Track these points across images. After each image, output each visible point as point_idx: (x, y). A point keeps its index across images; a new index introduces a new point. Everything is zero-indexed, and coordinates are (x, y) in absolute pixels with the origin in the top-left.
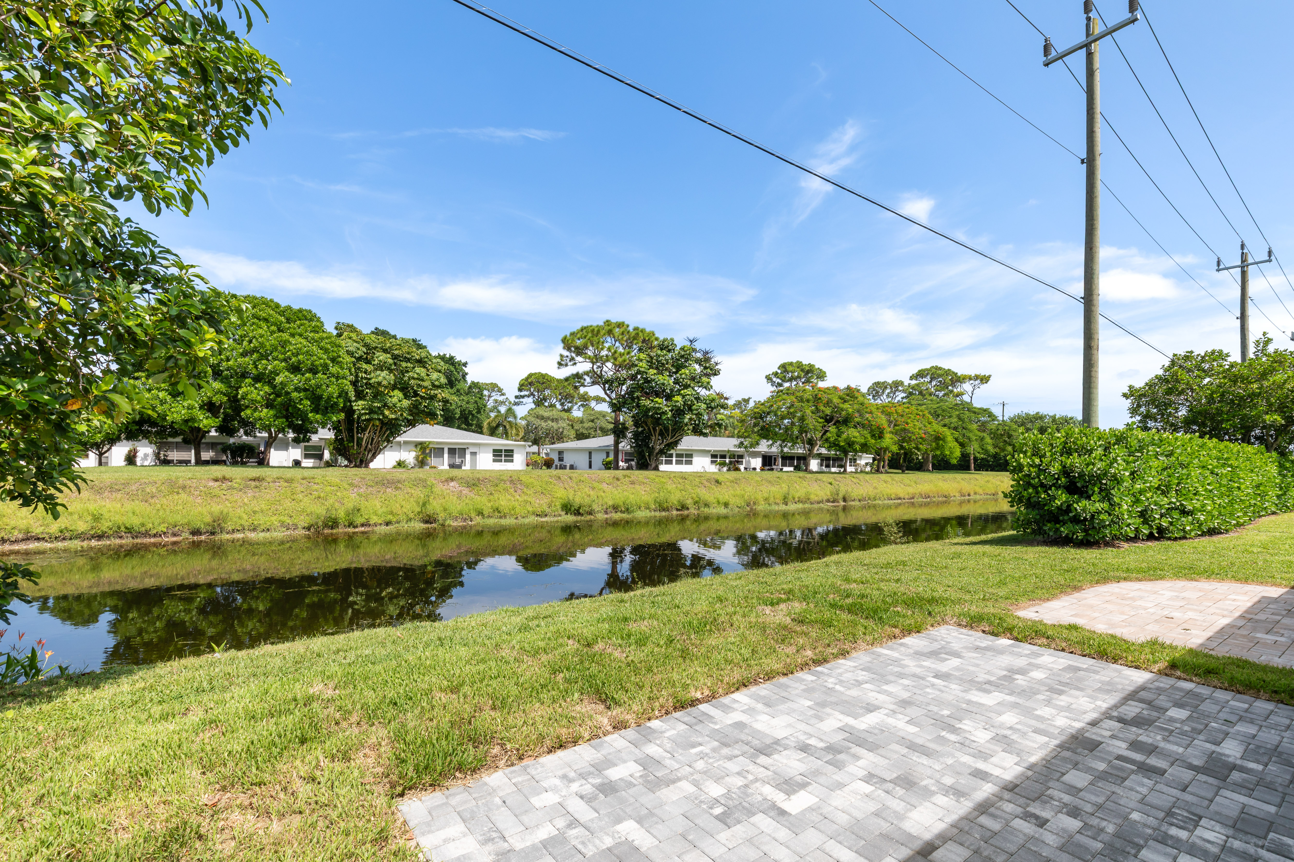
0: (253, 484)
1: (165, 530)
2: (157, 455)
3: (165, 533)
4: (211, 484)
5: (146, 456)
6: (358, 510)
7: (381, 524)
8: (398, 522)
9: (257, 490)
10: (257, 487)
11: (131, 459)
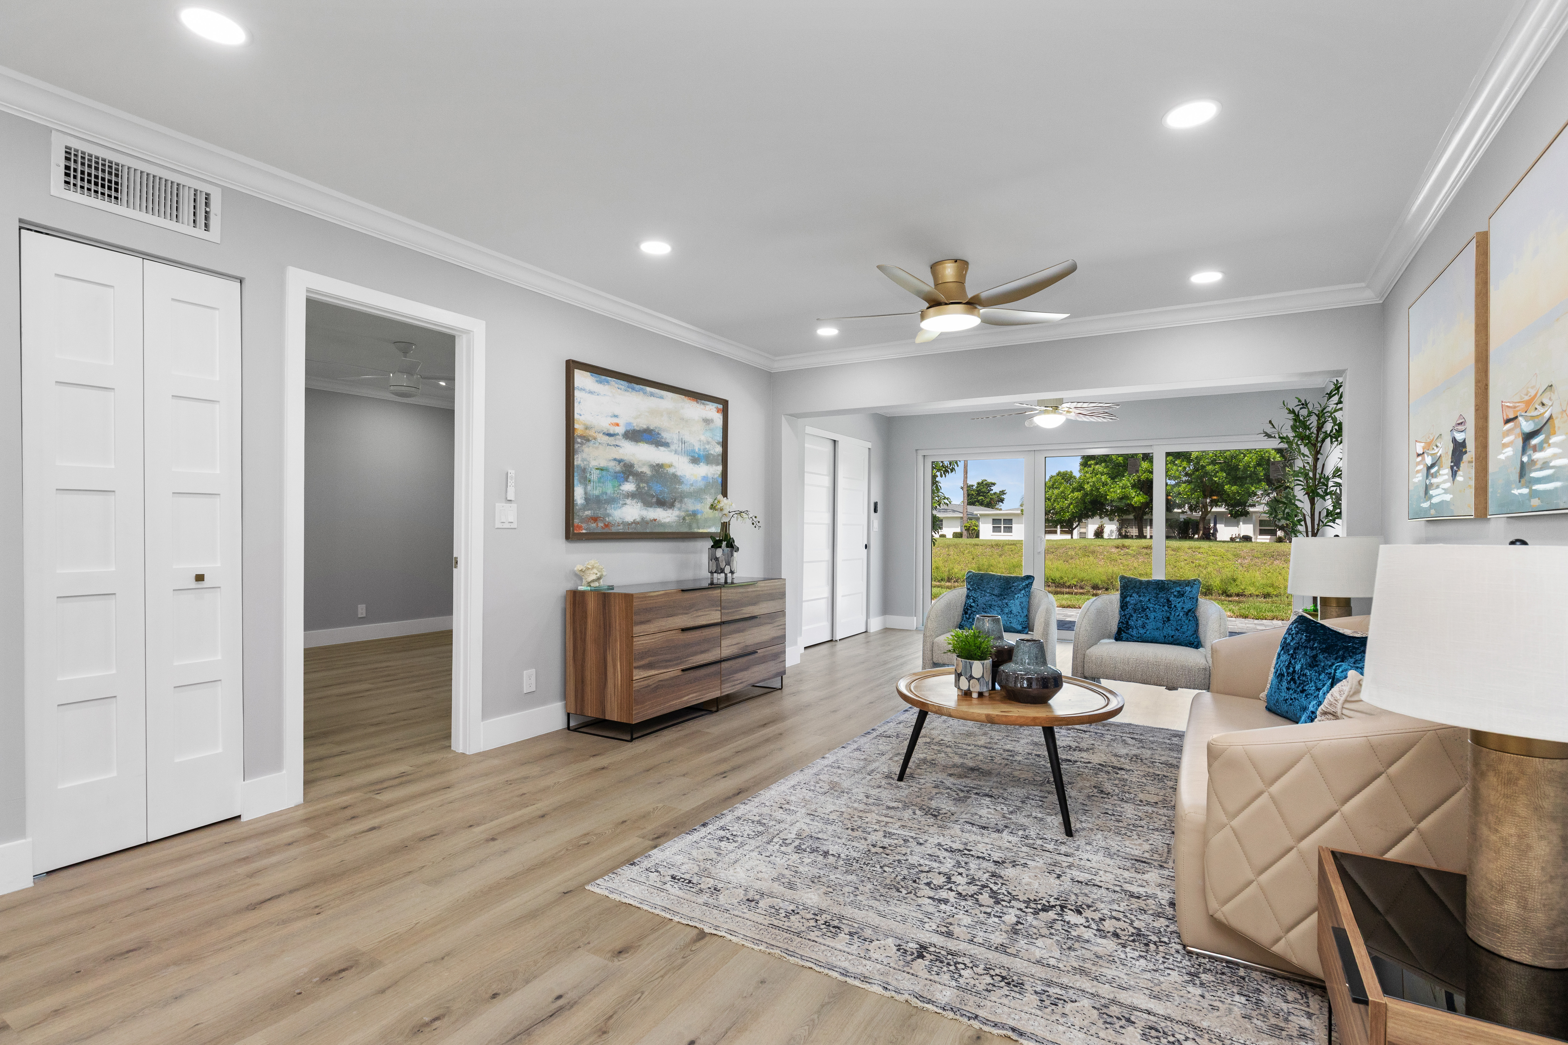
0: (1145, 551)
1: (1075, 583)
2: (1119, 530)
3: (1075, 586)
4: (1113, 550)
5: (1112, 532)
6: (1235, 580)
7: (1257, 596)
8: (1277, 596)
9: (1147, 556)
10: (1147, 554)
11: (1099, 534)
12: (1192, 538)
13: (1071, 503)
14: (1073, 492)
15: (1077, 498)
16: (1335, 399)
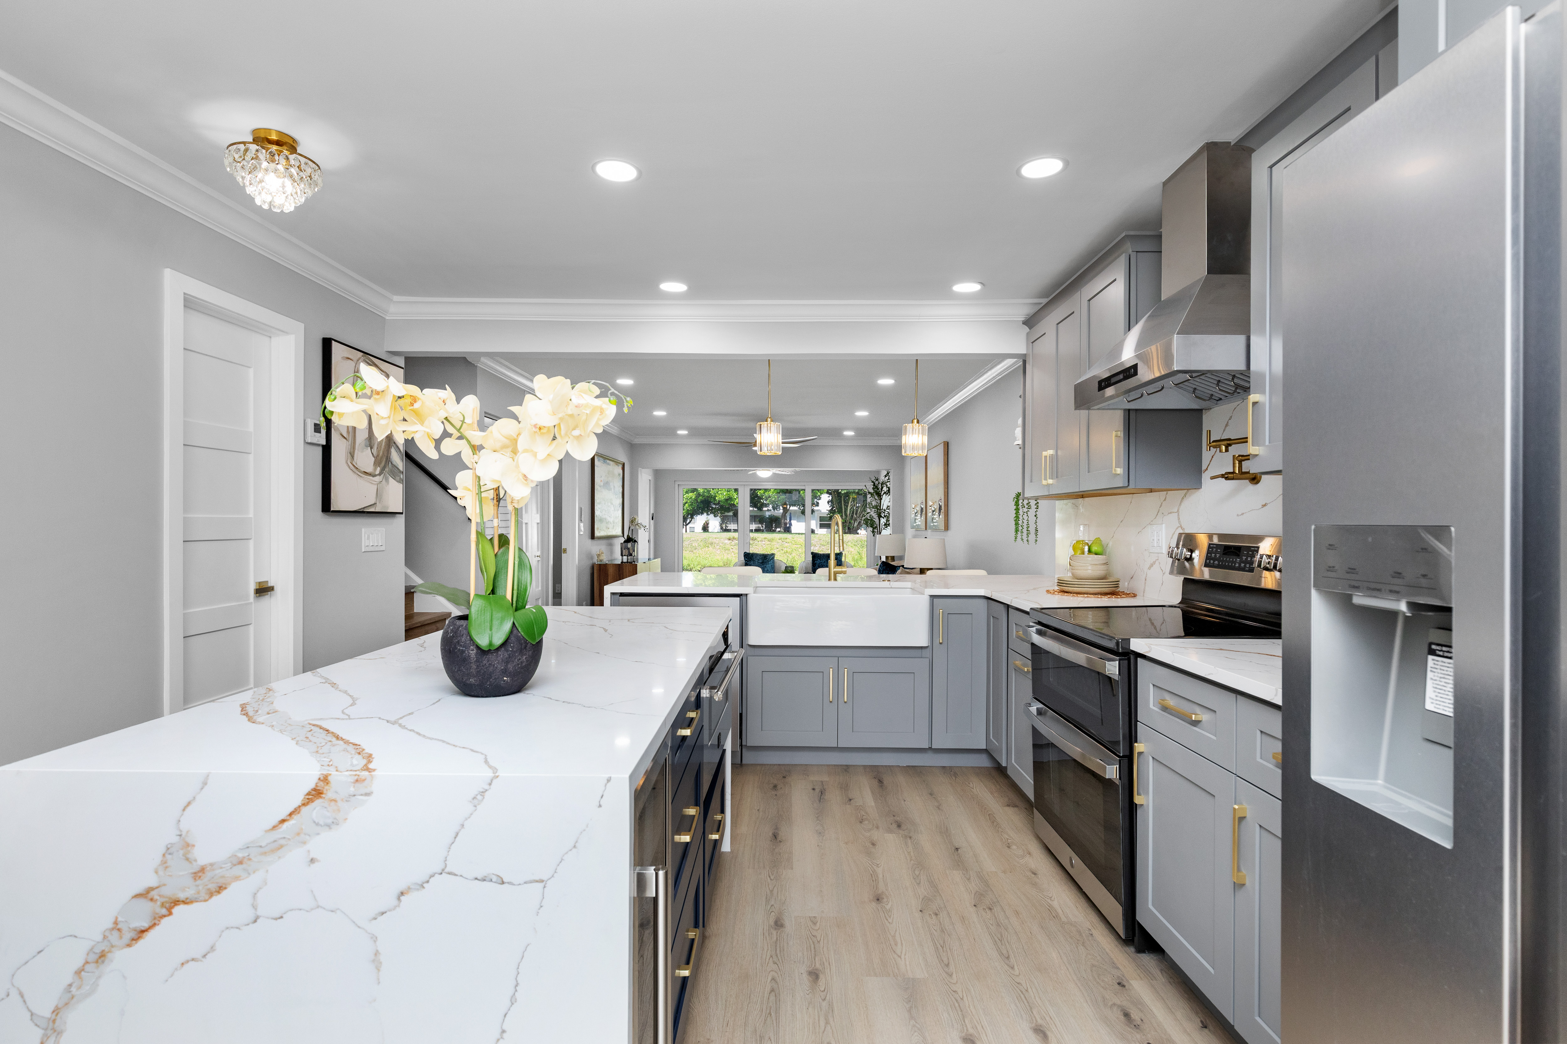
12: (774, 531)
13: (686, 503)
14: (687, 492)
15: (691, 498)
16: (887, 478)
